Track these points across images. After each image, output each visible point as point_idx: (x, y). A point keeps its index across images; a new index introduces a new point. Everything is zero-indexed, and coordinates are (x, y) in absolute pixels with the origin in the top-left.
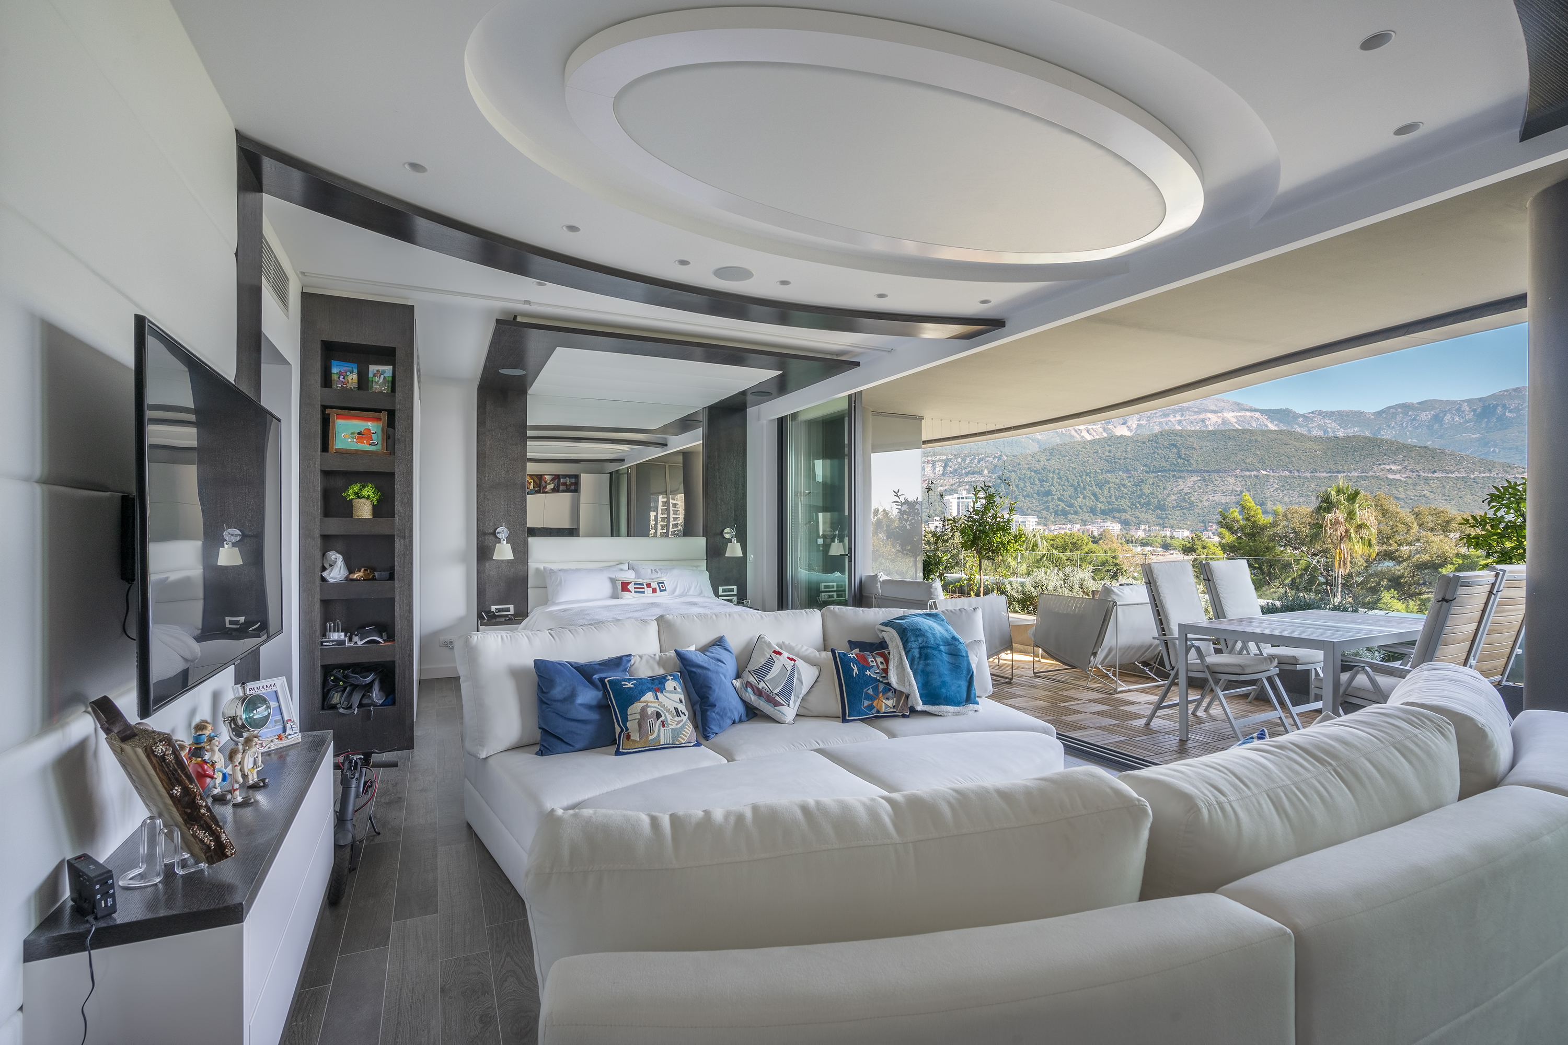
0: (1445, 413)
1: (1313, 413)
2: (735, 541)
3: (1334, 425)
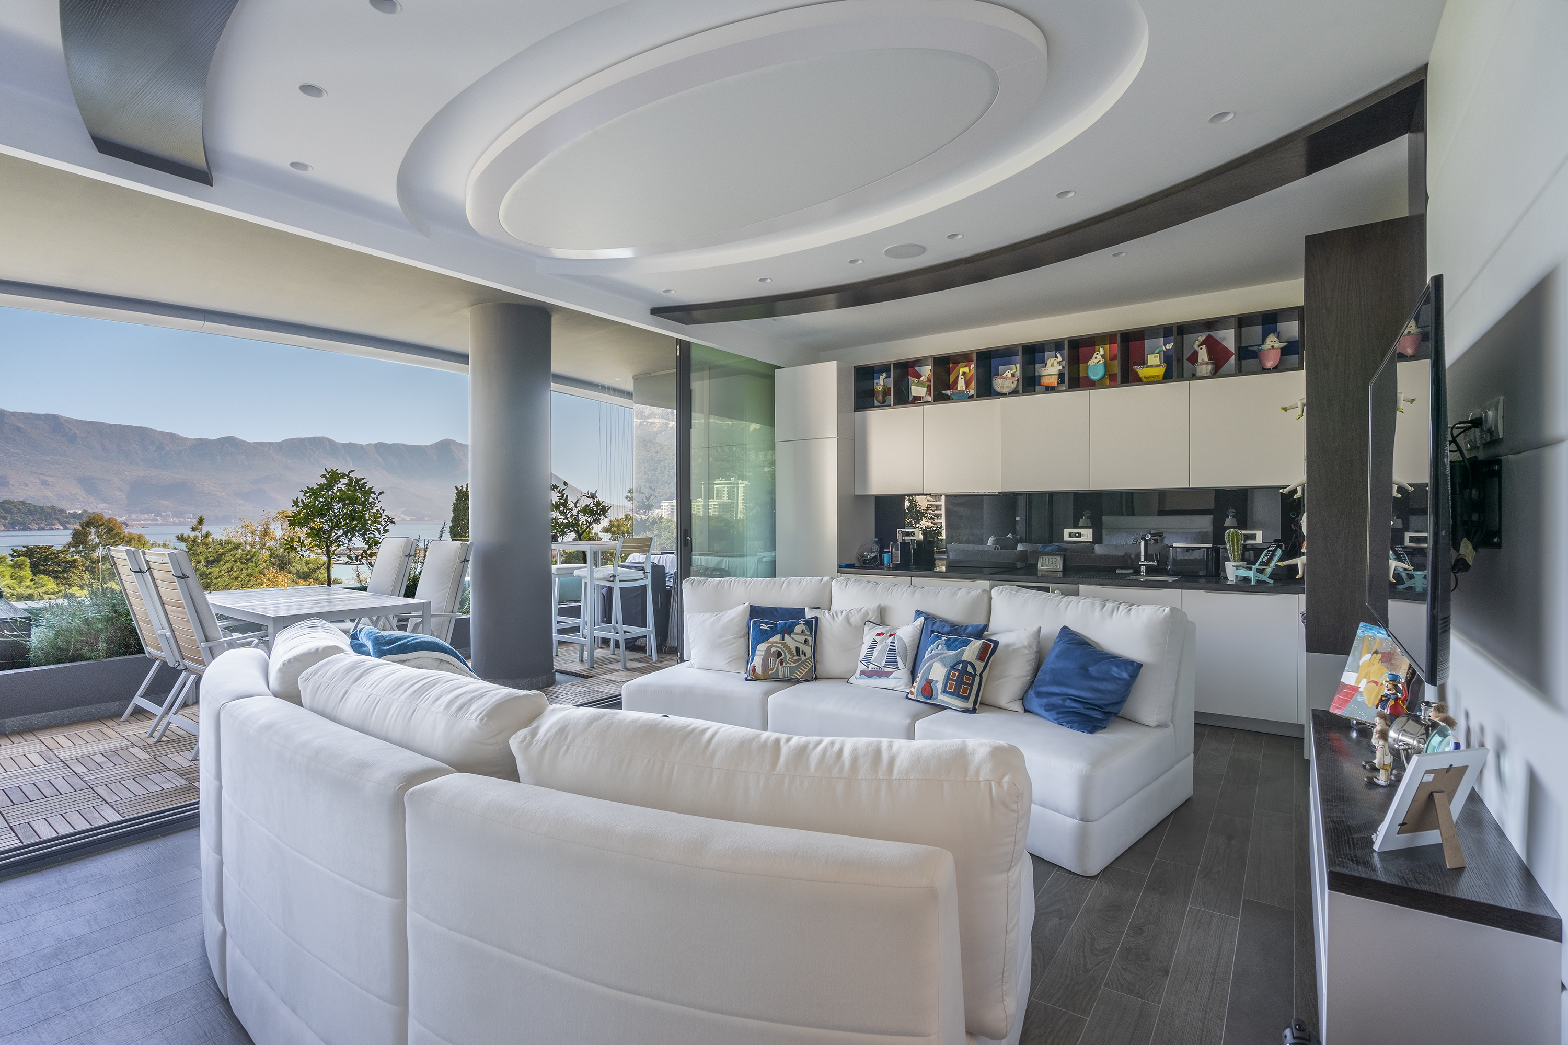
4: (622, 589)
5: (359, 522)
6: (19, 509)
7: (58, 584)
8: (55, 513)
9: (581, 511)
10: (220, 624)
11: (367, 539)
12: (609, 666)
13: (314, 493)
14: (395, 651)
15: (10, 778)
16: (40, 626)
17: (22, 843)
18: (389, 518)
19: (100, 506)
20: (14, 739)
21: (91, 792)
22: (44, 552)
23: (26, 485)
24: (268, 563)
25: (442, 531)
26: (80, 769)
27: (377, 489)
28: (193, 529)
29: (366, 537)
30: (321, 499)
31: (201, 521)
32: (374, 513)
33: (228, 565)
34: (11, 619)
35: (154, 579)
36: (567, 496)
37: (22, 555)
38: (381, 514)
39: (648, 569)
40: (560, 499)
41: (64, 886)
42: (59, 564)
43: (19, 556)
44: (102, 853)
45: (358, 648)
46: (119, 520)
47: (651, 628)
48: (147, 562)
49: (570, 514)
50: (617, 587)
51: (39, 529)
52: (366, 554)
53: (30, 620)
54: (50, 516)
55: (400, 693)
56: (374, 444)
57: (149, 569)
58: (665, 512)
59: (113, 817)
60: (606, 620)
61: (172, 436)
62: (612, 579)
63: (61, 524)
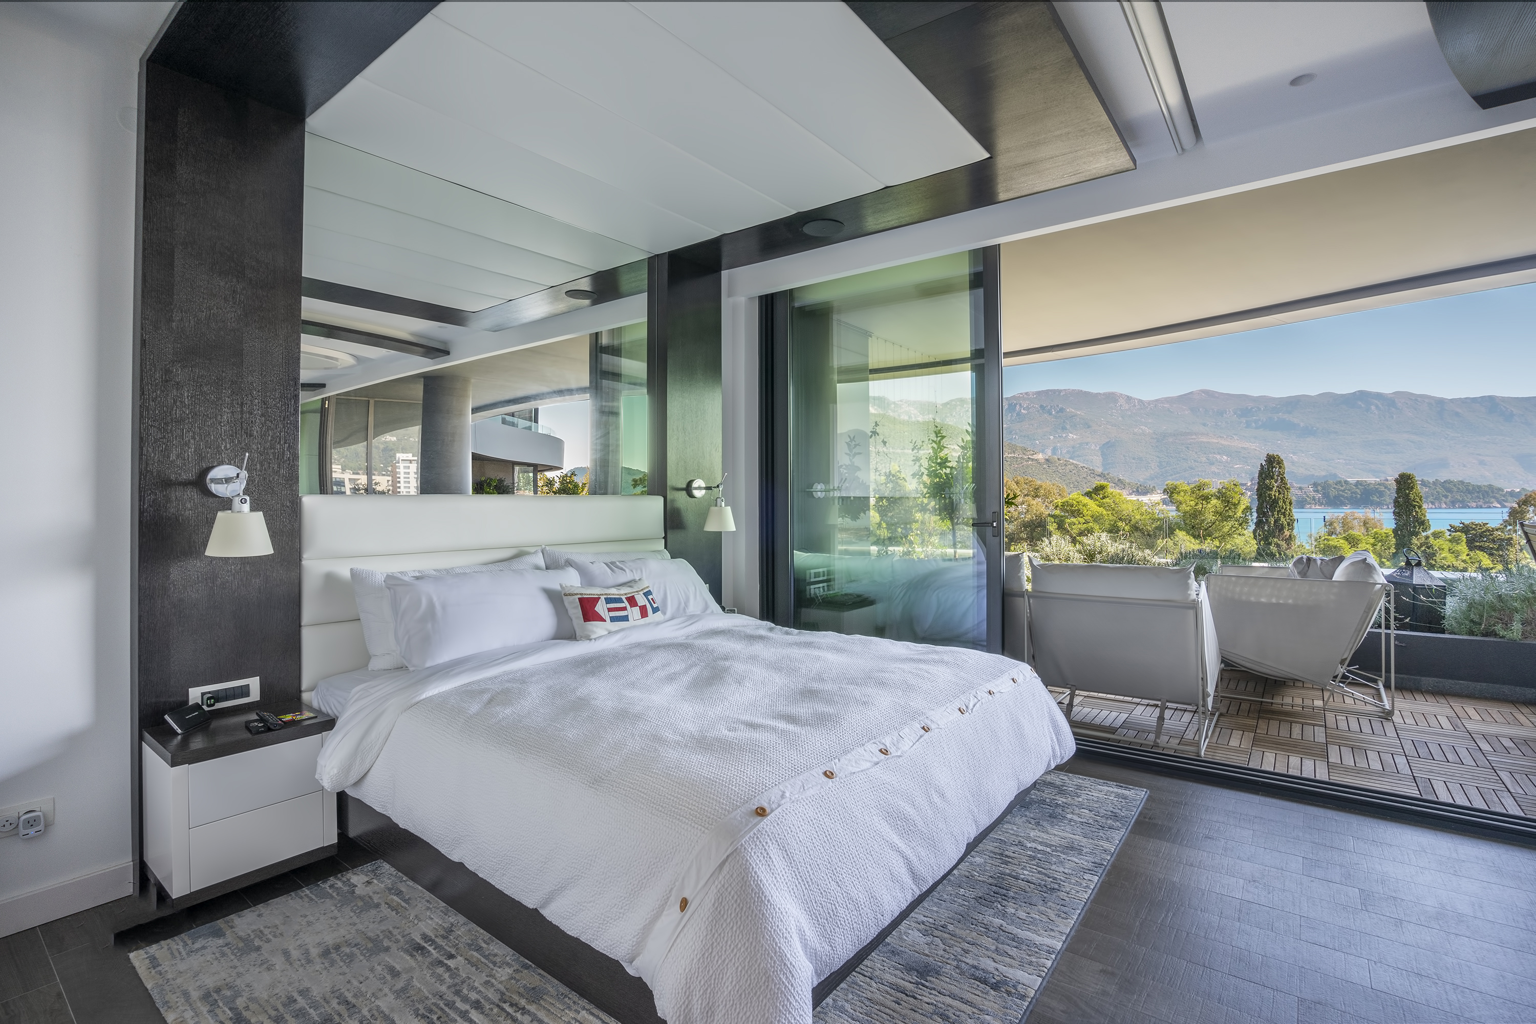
2: (723, 504)
6: (1459, 489)
7: (1493, 561)
8: (1493, 492)
15: (1419, 732)
16: (1454, 596)
17: (1421, 796)
20: (1428, 698)
21: (1493, 774)
22: (1479, 529)
23: (1464, 466)
26: (1485, 747)
34: (1427, 586)
37: (1458, 531)
42: (1494, 541)
43: (1456, 532)
51: (1477, 507)
53: (1445, 590)
54: (1488, 495)
59: (1514, 810)
63: (1499, 503)
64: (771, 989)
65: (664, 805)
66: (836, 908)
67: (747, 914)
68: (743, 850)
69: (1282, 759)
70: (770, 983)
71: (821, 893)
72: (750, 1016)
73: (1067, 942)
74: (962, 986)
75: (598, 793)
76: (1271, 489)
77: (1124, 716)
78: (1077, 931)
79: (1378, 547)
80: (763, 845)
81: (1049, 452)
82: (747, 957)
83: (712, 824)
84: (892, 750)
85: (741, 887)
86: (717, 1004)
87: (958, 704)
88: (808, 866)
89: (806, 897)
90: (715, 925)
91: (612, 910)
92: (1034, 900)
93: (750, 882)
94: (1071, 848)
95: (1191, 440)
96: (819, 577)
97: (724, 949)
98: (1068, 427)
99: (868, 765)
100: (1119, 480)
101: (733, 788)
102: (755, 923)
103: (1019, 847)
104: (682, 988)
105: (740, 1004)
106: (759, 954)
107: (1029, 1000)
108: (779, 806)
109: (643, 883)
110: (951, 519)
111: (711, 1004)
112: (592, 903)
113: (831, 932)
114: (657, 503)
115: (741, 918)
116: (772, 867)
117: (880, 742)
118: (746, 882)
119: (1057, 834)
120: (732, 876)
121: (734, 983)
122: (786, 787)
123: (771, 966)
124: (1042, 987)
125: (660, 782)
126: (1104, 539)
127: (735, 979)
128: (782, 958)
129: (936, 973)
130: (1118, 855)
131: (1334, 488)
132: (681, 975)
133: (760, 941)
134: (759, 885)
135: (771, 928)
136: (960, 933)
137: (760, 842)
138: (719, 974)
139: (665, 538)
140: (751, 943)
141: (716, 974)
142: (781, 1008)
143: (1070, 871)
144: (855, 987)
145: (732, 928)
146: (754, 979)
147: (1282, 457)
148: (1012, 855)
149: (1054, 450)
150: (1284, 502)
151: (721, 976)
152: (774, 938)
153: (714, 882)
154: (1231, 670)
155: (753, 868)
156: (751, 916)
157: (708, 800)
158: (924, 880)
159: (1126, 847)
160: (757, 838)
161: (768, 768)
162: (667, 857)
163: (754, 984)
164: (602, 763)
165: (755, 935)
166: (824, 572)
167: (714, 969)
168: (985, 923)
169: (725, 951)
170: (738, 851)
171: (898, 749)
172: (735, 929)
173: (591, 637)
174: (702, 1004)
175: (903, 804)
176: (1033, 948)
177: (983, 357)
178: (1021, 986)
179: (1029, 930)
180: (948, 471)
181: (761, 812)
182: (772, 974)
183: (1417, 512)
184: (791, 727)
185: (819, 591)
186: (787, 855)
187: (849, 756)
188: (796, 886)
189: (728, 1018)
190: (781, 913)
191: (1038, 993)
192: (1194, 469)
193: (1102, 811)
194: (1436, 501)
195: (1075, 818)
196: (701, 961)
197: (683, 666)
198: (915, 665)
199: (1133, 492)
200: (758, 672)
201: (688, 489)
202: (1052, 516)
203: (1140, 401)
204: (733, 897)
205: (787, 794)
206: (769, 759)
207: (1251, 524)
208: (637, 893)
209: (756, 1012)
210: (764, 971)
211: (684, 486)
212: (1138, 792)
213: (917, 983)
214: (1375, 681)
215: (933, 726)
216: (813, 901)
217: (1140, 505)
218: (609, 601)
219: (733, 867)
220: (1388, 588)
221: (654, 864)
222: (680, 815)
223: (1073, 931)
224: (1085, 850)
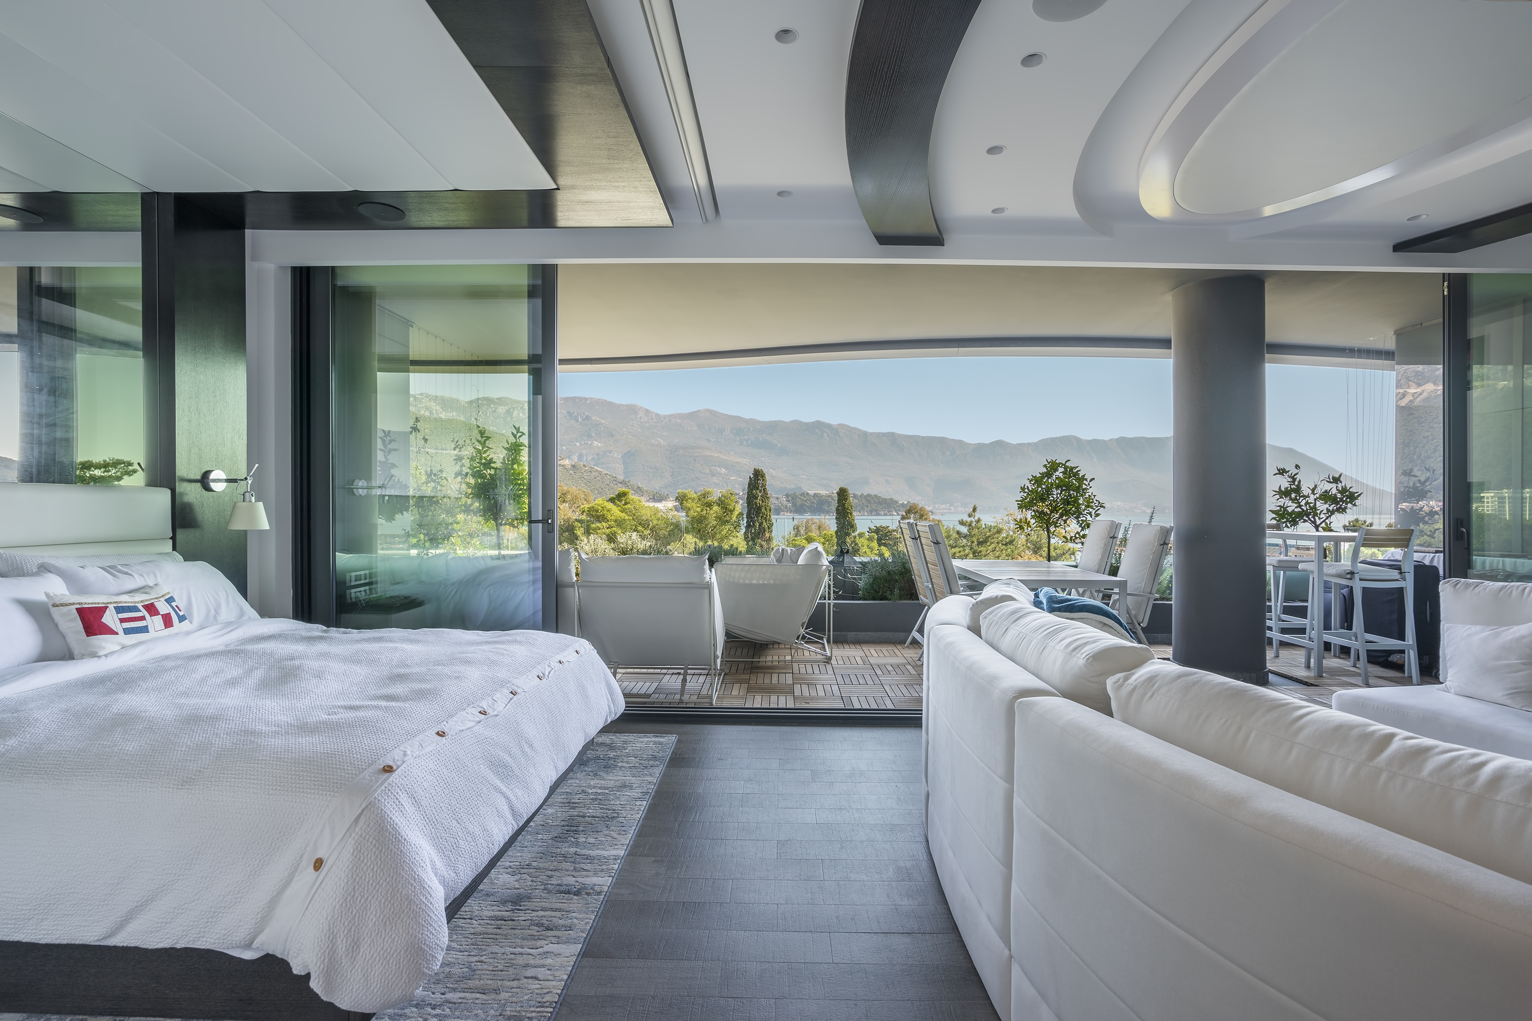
0: (514, 409)
1: (421, 394)
2: (253, 499)
3: (438, 408)
4: (1365, 590)
5: (1074, 506)
6: (874, 501)
8: (892, 503)
9: (1320, 498)
10: (960, 582)
11: (1081, 522)
12: (1344, 679)
13: (1037, 481)
14: (1063, 609)
15: (846, 668)
17: (845, 707)
18: (1099, 503)
19: (917, 498)
21: (882, 688)
22: (885, 530)
23: (878, 484)
24: (1024, 547)
25: (1151, 517)
26: (879, 672)
27: (1088, 477)
28: (970, 516)
29: (1080, 519)
30: (1043, 486)
31: (974, 510)
32: (1086, 498)
33: (993, 546)
34: (852, 567)
35: (922, 544)
36: (1300, 481)
37: (873, 532)
38: (1092, 499)
39: (1409, 568)
40: (1290, 484)
41: (861, 739)
43: (871, 533)
44: (882, 727)
45: (1037, 604)
46: (928, 508)
47: (1411, 642)
48: (918, 531)
49: (1304, 501)
50: (1358, 587)
52: (1079, 535)
54: (890, 506)
55: (1039, 633)
56: (1116, 439)
57: (919, 536)
58: (1488, 507)
59: (891, 706)
60: (1347, 626)
61: (960, 442)
62: (1348, 576)
63: (895, 511)
64: (414, 909)
65: (282, 784)
66: (458, 841)
67: (386, 854)
68: (377, 802)
69: (766, 699)
70: (412, 906)
71: (445, 830)
72: (395, 938)
73: (628, 850)
74: (551, 901)
75: (193, 792)
76: (756, 498)
77: (655, 685)
78: (634, 841)
79: (826, 545)
80: (394, 795)
81: (575, 458)
82: (389, 889)
83: (341, 788)
84: (489, 711)
85: (379, 833)
86: (362, 938)
87: (536, 672)
88: (433, 809)
89: (433, 835)
90: (356, 871)
91: (225, 899)
92: (599, 829)
93: (386, 827)
94: (624, 786)
95: (698, 454)
96: (360, 580)
97: (366, 888)
98: (593, 434)
99: (472, 724)
100: (638, 487)
101: (355, 756)
102: (394, 860)
103: (583, 794)
104: (326, 935)
105: (385, 930)
106: (401, 884)
107: (604, 893)
108: (404, 762)
109: (264, 861)
110: (495, 519)
111: (355, 940)
112: (196, 902)
113: (455, 861)
114: (163, 497)
115: (380, 859)
116: (405, 812)
117: (478, 706)
118: (383, 828)
119: (612, 779)
120: (368, 826)
121: (378, 915)
122: (406, 747)
123: (412, 891)
124: (613, 883)
125: (271, 766)
126: (635, 538)
127: (378, 911)
128: (421, 883)
129: (528, 898)
130: (659, 784)
131: (800, 499)
132: (323, 924)
133: (400, 873)
134: (396, 828)
135: (410, 861)
136: (543, 865)
137: (392, 793)
138: (363, 912)
139: (173, 538)
140: (392, 877)
141: (359, 913)
142: (423, 923)
143: (625, 803)
144: (458, 929)
145: (373, 869)
146: (398, 905)
147: (764, 472)
148: (578, 801)
149: (580, 457)
150: (766, 509)
151: (365, 912)
152: (412, 869)
153: (351, 835)
154: (732, 641)
155: (388, 815)
156: (390, 855)
157: (331, 770)
158: (521, 816)
159: (665, 778)
160: (389, 790)
161: (384, 736)
162: (293, 829)
163: (398, 910)
164: (187, 765)
165: (395, 870)
166: (365, 574)
167: (357, 908)
168: (563, 853)
169: (368, 890)
170: (372, 803)
171: (494, 710)
172: (375, 869)
173: (99, 654)
174: (346, 942)
175: (502, 754)
176: (606, 860)
177: (540, 362)
178: (597, 886)
179: (598, 849)
180: (492, 472)
181: (388, 769)
182: (413, 897)
183: (849, 518)
184: (393, 704)
185: (361, 594)
186: (416, 801)
187: (455, 718)
188: (425, 826)
189: (374, 946)
190: (417, 848)
191: (610, 887)
192: (699, 480)
193: (645, 756)
194: (861, 510)
195: (625, 764)
196: (344, 905)
197: (240, 671)
198: (493, 646)
199: (650, 499)
200: (336, 667)
201: (204, 481)
202: (579, 521)
203: (657, 415)
204: (371, 843)
205: (409, 753)
206: (382, 729)
207: (742, 527)
208: (258, 872)
209: (401, 933)
210: (406, 897)
211: (199, 477)
212: (670, 738)
213: (513, 910)
214: (822, 639)
215: (519, 691)
216: (440, 838)
217: (657, 511)
218: (119, 610)
219: (369, 818)
220: (829, 568)
221: (278, 839)
222: (303, 788)
223: (631, 842)
224: (635, 786)
